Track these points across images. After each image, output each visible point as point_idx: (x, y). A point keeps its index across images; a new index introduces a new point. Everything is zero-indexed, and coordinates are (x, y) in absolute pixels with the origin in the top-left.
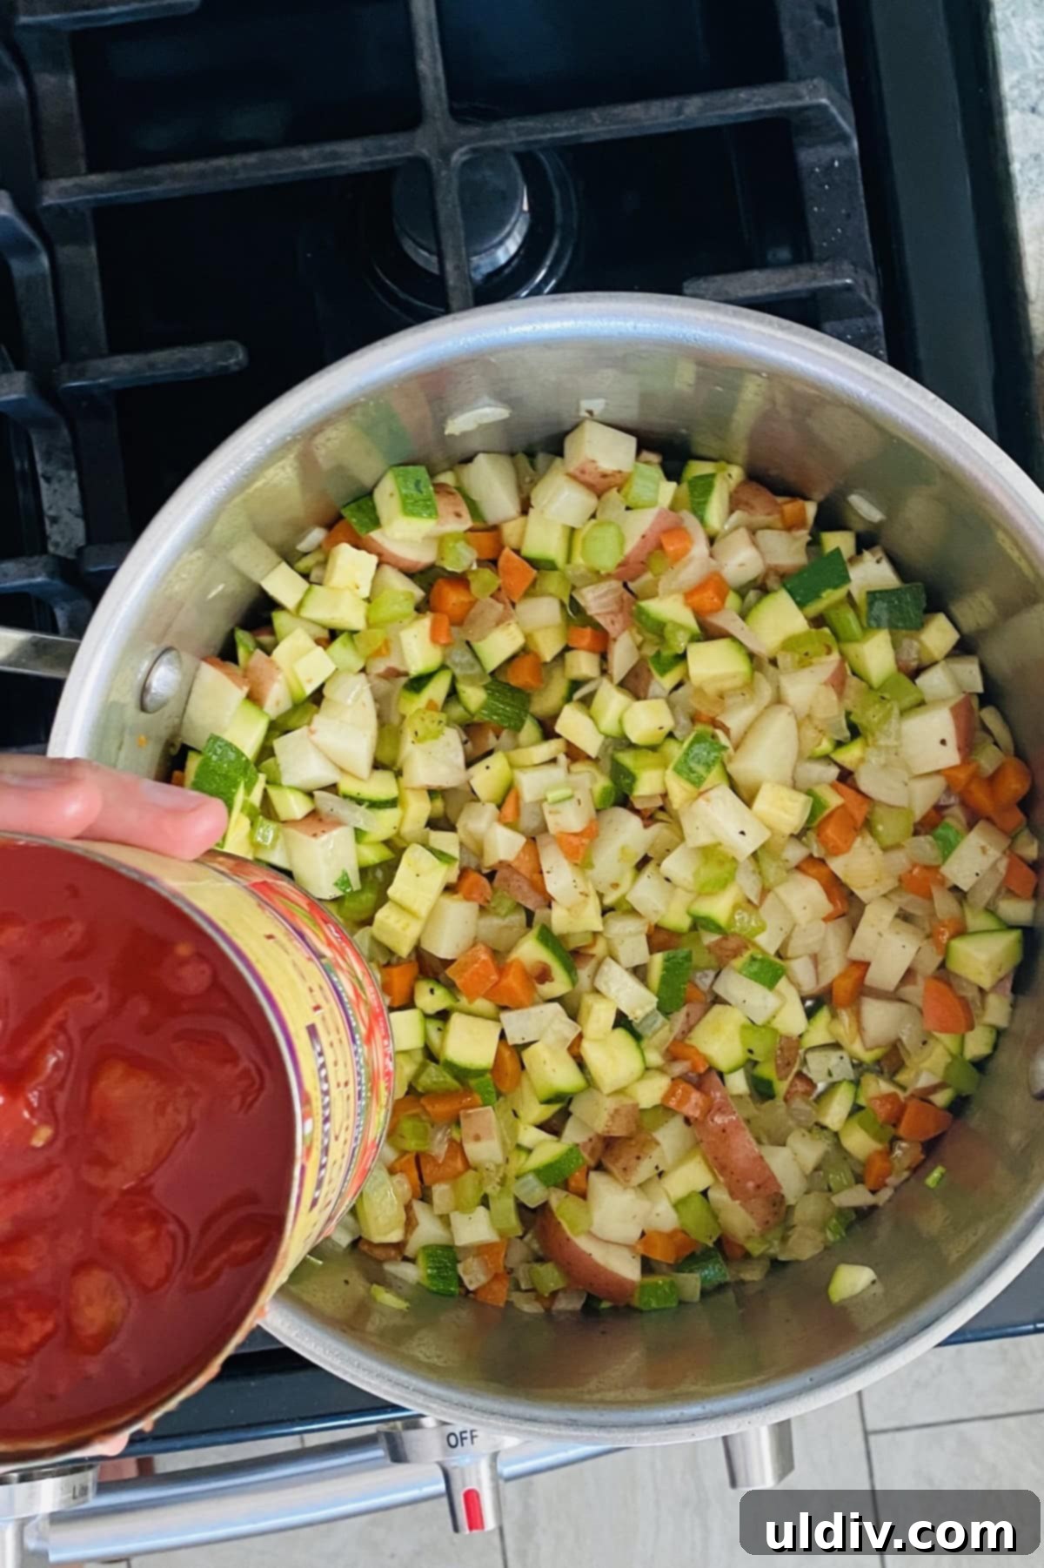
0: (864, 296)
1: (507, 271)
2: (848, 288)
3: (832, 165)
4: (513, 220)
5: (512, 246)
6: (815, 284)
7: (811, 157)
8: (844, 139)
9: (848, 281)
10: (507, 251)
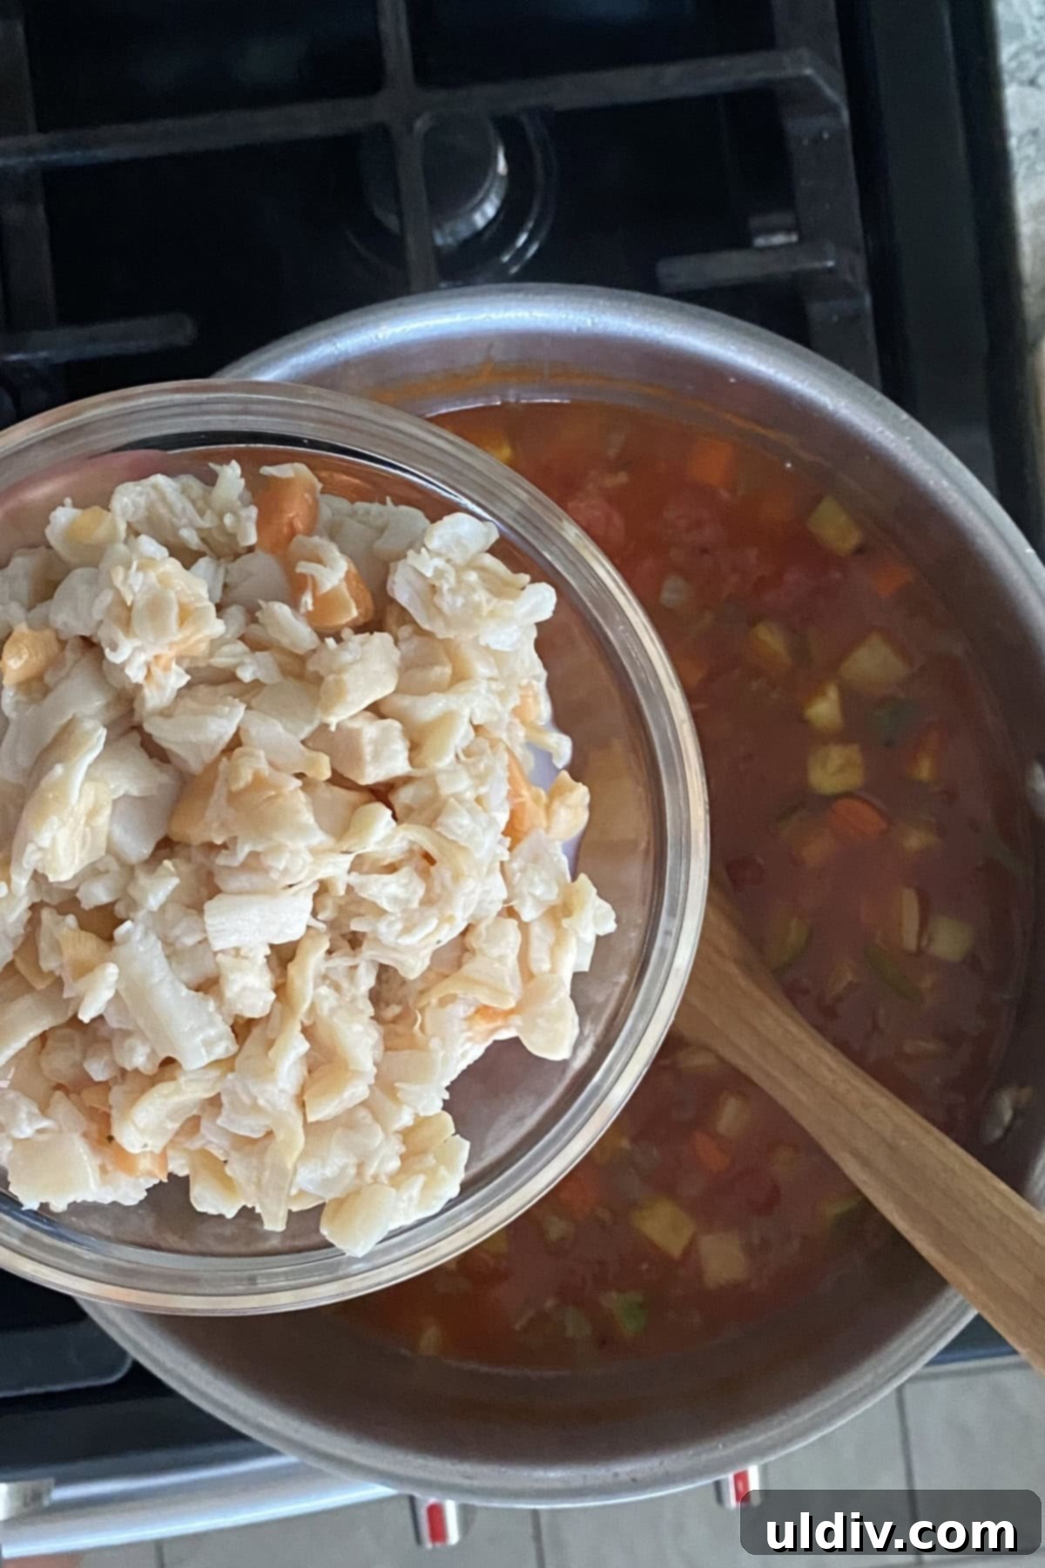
0: (849, 278)
1: (487, 235)
2: (830, 271)
3: (821, 137)
4: (487, 185)
5: (490, 209)
6: (794, 268)
7: (800, 127)
8: (833, 110)
9: (830, 264)
10: (484, 214)
